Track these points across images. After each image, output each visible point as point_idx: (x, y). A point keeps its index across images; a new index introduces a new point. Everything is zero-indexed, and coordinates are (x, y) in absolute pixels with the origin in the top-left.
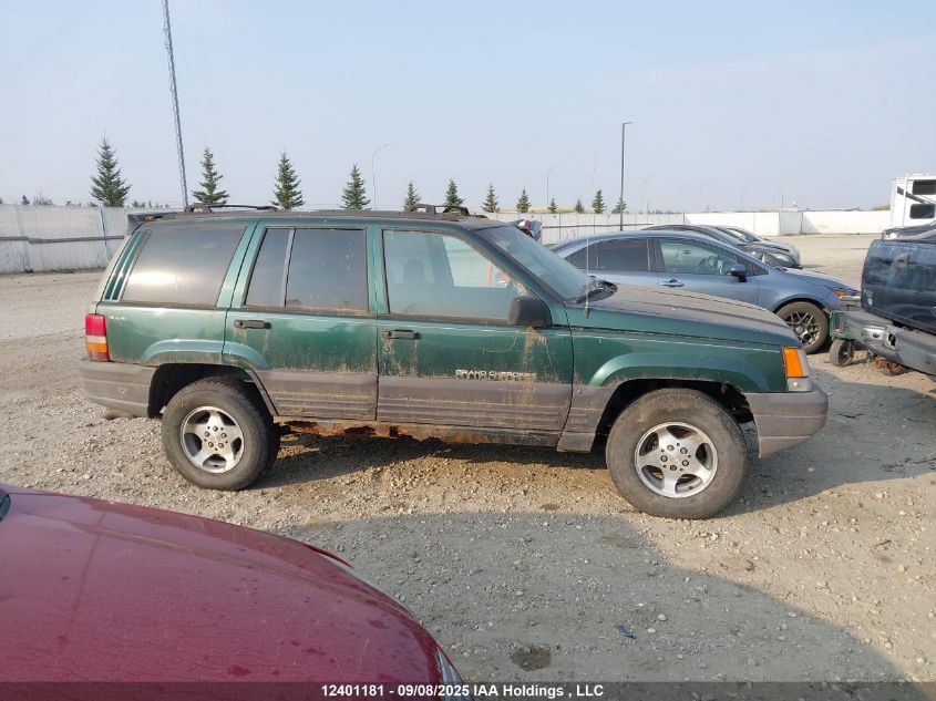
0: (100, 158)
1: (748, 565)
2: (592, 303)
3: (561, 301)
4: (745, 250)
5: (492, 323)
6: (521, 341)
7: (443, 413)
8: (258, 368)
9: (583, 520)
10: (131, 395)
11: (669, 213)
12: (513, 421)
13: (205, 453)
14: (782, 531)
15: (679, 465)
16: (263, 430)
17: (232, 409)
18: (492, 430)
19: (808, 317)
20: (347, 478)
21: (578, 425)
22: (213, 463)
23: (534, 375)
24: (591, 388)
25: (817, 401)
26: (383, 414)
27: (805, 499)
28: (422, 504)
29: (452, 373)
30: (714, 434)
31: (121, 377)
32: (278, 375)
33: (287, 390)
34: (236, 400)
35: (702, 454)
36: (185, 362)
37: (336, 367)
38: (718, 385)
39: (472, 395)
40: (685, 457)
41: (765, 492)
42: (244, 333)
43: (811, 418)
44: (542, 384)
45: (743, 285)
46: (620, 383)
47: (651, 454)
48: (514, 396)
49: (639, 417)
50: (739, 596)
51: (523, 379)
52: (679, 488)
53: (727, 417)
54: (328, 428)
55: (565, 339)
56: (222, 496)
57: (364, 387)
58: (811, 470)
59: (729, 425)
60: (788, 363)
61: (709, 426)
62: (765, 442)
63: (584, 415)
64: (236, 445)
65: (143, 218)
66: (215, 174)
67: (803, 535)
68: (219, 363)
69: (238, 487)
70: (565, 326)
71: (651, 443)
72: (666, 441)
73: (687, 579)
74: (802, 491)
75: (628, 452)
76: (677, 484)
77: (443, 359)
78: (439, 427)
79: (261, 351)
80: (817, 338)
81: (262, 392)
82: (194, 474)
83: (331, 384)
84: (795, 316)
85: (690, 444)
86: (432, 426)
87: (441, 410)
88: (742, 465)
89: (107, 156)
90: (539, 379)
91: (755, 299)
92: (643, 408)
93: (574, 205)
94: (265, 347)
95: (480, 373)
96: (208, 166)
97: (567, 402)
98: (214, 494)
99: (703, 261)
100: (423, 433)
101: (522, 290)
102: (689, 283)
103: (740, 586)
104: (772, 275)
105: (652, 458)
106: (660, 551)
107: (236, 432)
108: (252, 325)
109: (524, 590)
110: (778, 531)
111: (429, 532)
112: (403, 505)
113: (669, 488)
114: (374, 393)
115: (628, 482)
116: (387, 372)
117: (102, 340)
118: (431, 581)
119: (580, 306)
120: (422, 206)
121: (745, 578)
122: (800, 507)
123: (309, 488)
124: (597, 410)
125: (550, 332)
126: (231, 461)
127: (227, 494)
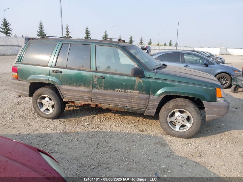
0: (39, 26)
1: (199, 155)
2: (157, 71)
3: (148, 70)
4: (209, 58)
5: (126, 75)
6: (135, 81)
7: (111, 101)
8: (59, 85)
9: (150, 136)
10: (24, 90)
11: (190, 47)
12: (131, 105)
13: (44, 108)
14: (211, 144)
15: (181, 122)
16: (60, 103)
17: (51, 96)
18: (125, 107)
19: (226, 78)
20: (84, 118)
21: (151, 108)
22: (46, 111)
23: (138, 92)
24: (155, 97)
25: (226, 105)
26: (93, 101)
27: (220, 134)
28: (104, 128)
29: (114, 90)
30: (192, 113)
31: (21, 85)
32: (64, 87)
33: (67, 92)
34: (53, 94)
35: (188, 119)
36: (38, 82)
37: (80, 86)
38: (194, 98)
39: (120, 97)
40: (183, 119)
41: (207, 131)
42: (55, 74)
43: (223, 110)
44: (141, 95)
45: (207, 68)
46: (164, 96)
47: (173, 118)
48: (132, 98)
49: (169, 106)
50: (196, 166)
51: (135, 93)
52: (181, 129)
53: (197, 108)
54: (78, 103)
55: (148, 81)
56: (48, 121)
57: (88, 92)
58: (222, 125)
59: (197, 111)
60: (217, 93)
61: (191, 110)
62: (208, 117)
63: (153, 105)
64: (53, 106)
65: (29, 39)
66: (69, 31)
67: (218, 146)
68: (48, 82)
69: (53, 118)
70: (148, 77)
71: (173, 114)
72: (177, 114)
73: (179, 159)
74: (219, 131)
75: (165, 117)
76: (180, 127)
77: (111, 85)
78: (109, 105)
79: (59, 80)
80: (228, 84)
81: (59, 92)
82: (41, 114)
83: (78, 91)
84: (222, 77)
85: (185, 115)
86: (108, 105)
87: (110, 100)
88: (200, 123)
89: (41, 26)
90: (140, 93)
91: (210, 72)
92: (171, 104)
93: (164, 43)
94: (60, 79)
95: (122, 90)
96: (67, 29)
97: (148, 100)
98: (46, 120)
99: (196, 60)
100: (105, 107)
101: (136, 66)
102: (192, 66)
103: (196, 163)
104: (216, 65)
105: (173, 119)
106: (172, 148)
107: (52, 103)
108: (56, 72)
109: (128, 158)
110: (210, 145)
111: (104, 137)
112: (98, 127)
113: (177, 128)
114: (91, 94)
115: (165, 126)
116: (95, 88)
117: (16, 74)
118: (100, 153)
119: (154, 71)
120: (109, 38)
121: (198, 160)
122: (218, 136)
123: (73, 120)
124: (157, 103)
125: (143, 79)
126: (51, 111)
127: (50, 120)
